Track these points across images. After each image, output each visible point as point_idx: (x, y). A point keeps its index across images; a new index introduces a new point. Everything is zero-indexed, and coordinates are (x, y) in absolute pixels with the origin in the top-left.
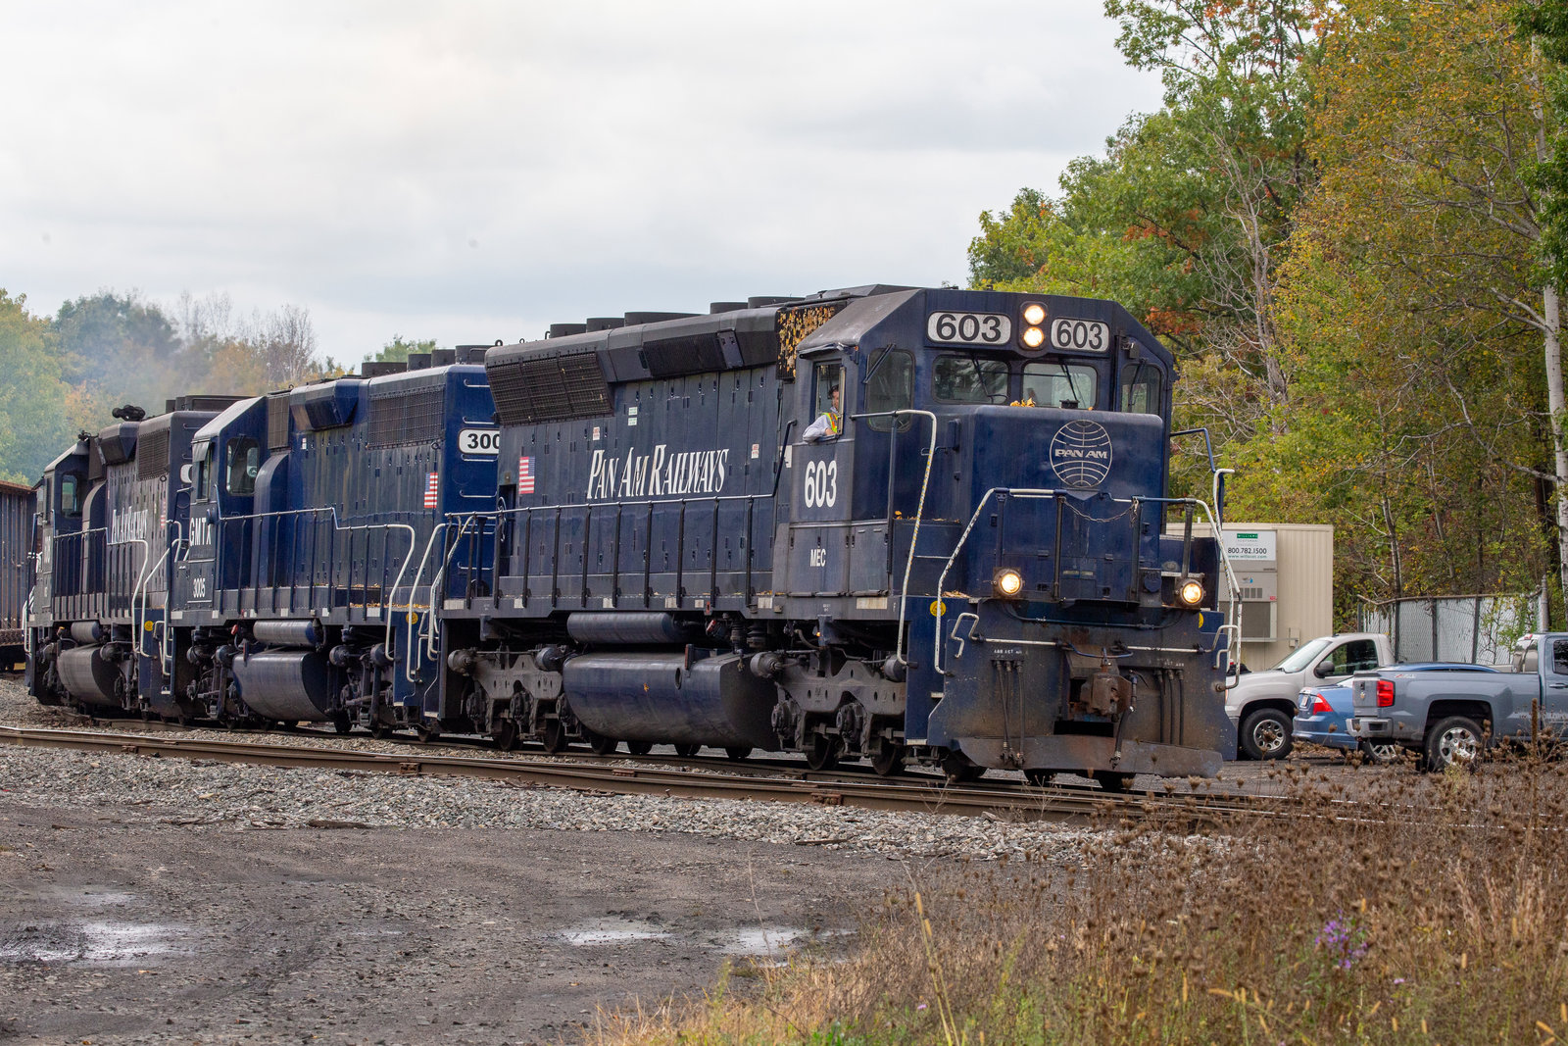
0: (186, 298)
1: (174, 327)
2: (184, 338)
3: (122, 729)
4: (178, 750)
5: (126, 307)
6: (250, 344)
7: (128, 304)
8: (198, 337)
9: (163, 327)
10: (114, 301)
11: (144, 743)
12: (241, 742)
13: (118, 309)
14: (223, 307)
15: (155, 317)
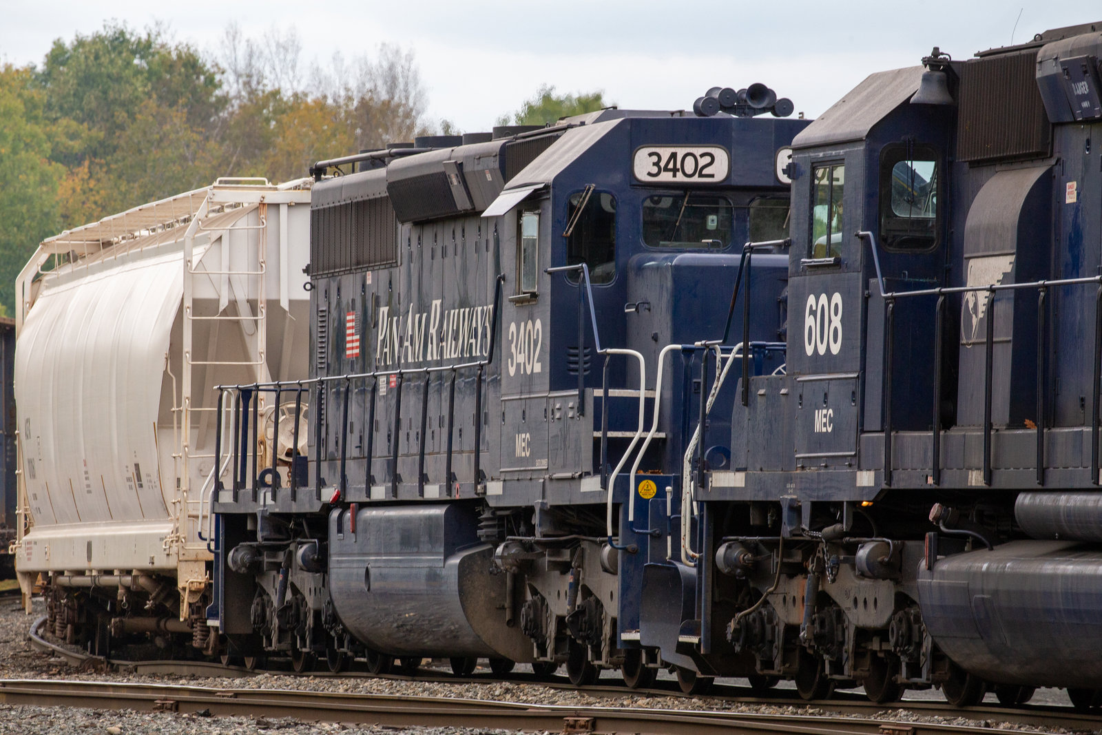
0: (233, 34)
1: (217, 77)
2: (233, 93)
3: (153, 676)
4: (238, 704)
5: (144, 48)
6: (330, 101)
7: (149, 44)
8: (252, 92)
9: (202, 79)
10: (125, 41)
11: (186, 696)
12: (330, 691)
13: (134, 53)
14: (288, 47)
15: (190, 64)
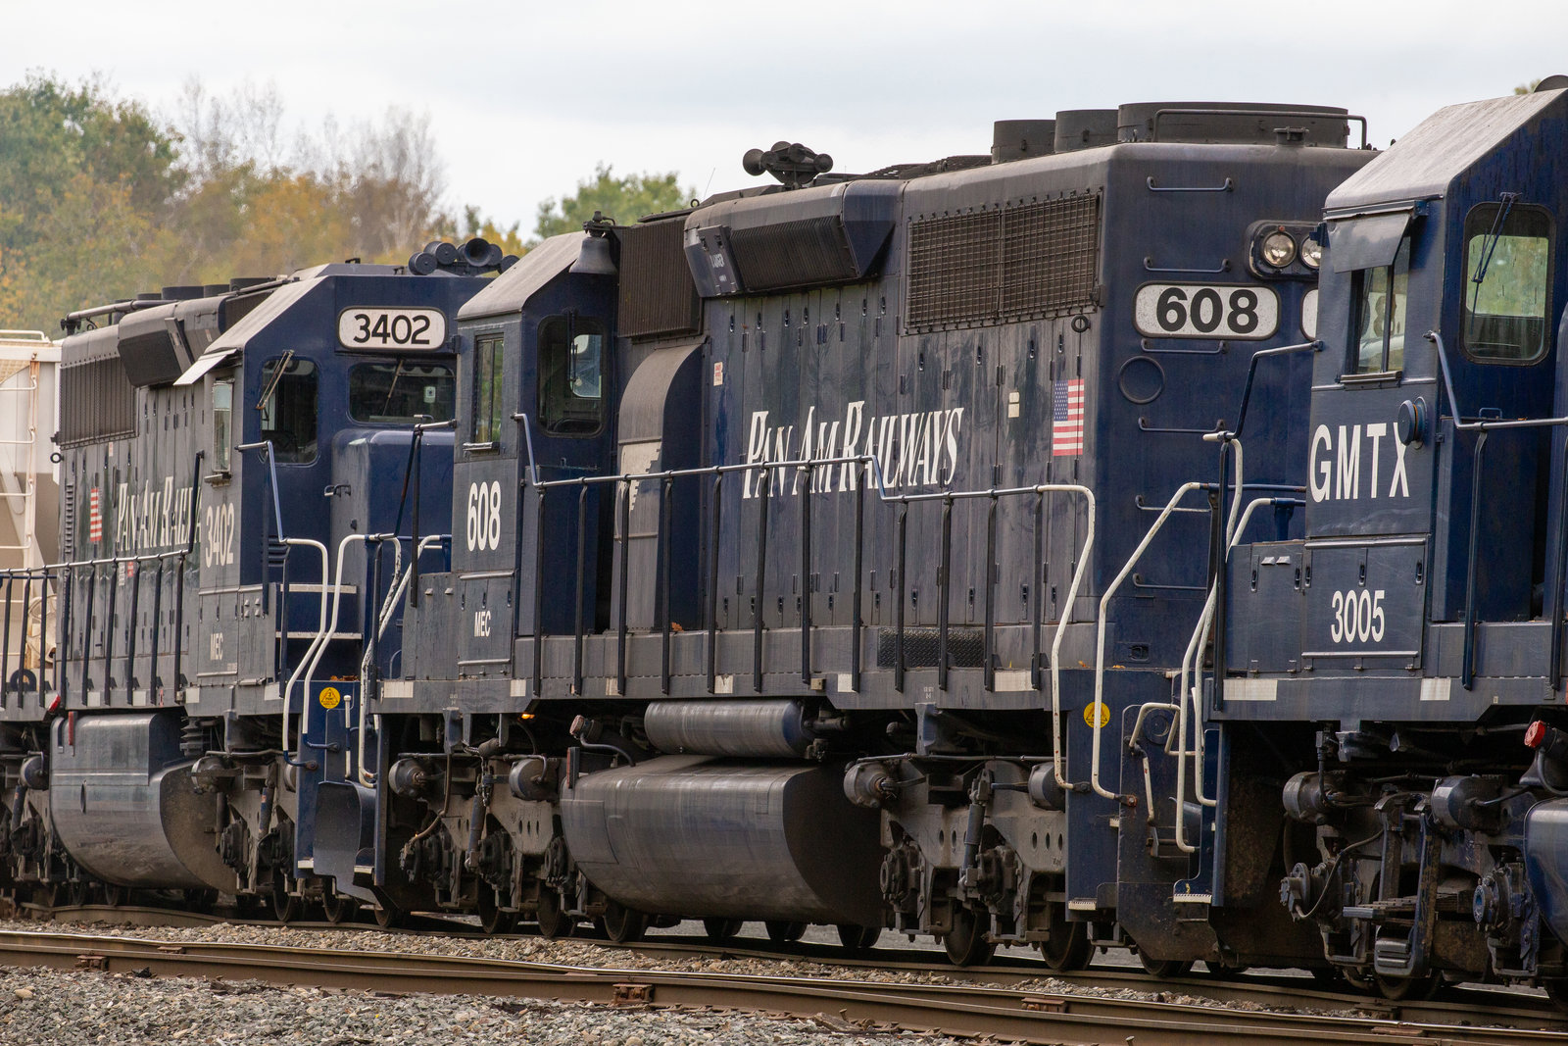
0: (195, 89)
1: (174, 146)
2: (193, 167)
3: (77, 924)
4: (186, 962)
5: (79, 106)
6: (319, 179)
8: (219, 167)
9: (152, 146)
10: (54, 97)
11: (119, 951)
12: (308, 946)
13: (64, 113)
14: (266, 108)
15: (137, 128)
